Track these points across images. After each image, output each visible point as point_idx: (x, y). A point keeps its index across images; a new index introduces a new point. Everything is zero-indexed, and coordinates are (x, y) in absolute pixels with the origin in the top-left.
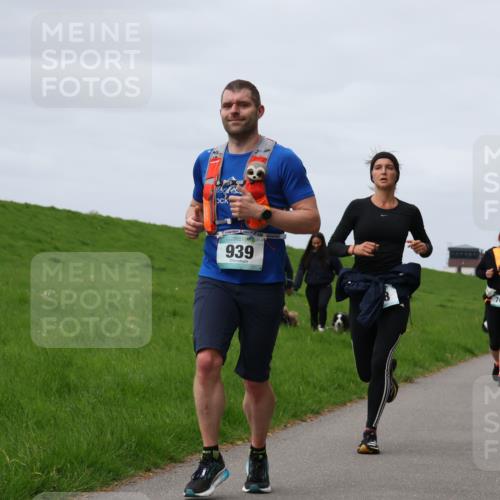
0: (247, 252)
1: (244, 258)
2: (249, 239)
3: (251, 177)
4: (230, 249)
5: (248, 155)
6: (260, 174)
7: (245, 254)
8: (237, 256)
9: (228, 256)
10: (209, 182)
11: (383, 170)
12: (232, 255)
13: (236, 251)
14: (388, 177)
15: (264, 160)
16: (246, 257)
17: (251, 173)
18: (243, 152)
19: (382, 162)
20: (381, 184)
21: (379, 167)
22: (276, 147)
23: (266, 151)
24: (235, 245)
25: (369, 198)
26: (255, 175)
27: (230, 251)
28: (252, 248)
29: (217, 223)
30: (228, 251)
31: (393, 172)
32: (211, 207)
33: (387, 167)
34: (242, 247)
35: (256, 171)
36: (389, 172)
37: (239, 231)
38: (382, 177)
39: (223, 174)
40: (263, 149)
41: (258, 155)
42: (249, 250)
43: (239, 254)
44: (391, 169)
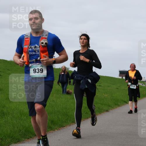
0: (41, 71)
1: (40, 73)
2: (41, 66)
3: (43, 45)
4: (35, 70)
5: (40, 37)
6: (46, 43)
7: (40, 71)
8: (37, 72)
9: (34, 73)
10: (25, 47)
11: (83, 40)
12: (35, 72)
13: (37, 71)
14: (84, 42)
15: (46, 38)
16: (41, 72)
17: (43, 43)
18: (38, 36)
19: (83, 37)
20: (82, 45)
21: (82, 39)
22: (49, 34)
23: (46, 35)
24: (36, 69)
25: (80, 50)
26: (44, 44)
27: (35, 71)
28: (42, 69)
29: (30, 61)
30: (34, 71)
31: (87, 41)
32: (27, 56)
33: (84, 39)
34: (39, 69)
35: (44, 43)
36: (85, 41)
37: (38, 64)
38: (82, 42)
39: (31, 44)
40: (45, 35)
41: (44, 37)
42: (41, 70)
43: (38, 72)
44: (86, 40)
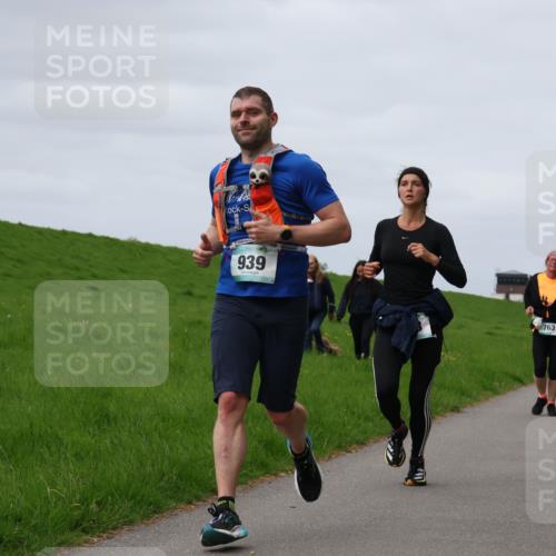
0: (258, 263)
2: (261, 249)
3: (254, 181)
4: (242, 260)
6: (263, 177)
7: (256, 265)
8: (248, 267)
9: (240, 268)
11: (408, 187)
12: (243, 266)
13: (247, 262)
14: (414, 193)
16: (257, 268)
17: (254, 176)
19: (410, 177)
20: (410, 202)
21: (406, 183)
24: (246, 256)
25: (397, 218)
26: (258, 178)
27: (242, 262)
28: (264, 259)
29: (227, 231)
31: (421, 188)
33: (414, 183)
34: (253, 257)
35: (258, 174)
36: (416, 189)
38: (408, 193)
42: (260, 261)
43: (250, 265)
44: (418, 185)
